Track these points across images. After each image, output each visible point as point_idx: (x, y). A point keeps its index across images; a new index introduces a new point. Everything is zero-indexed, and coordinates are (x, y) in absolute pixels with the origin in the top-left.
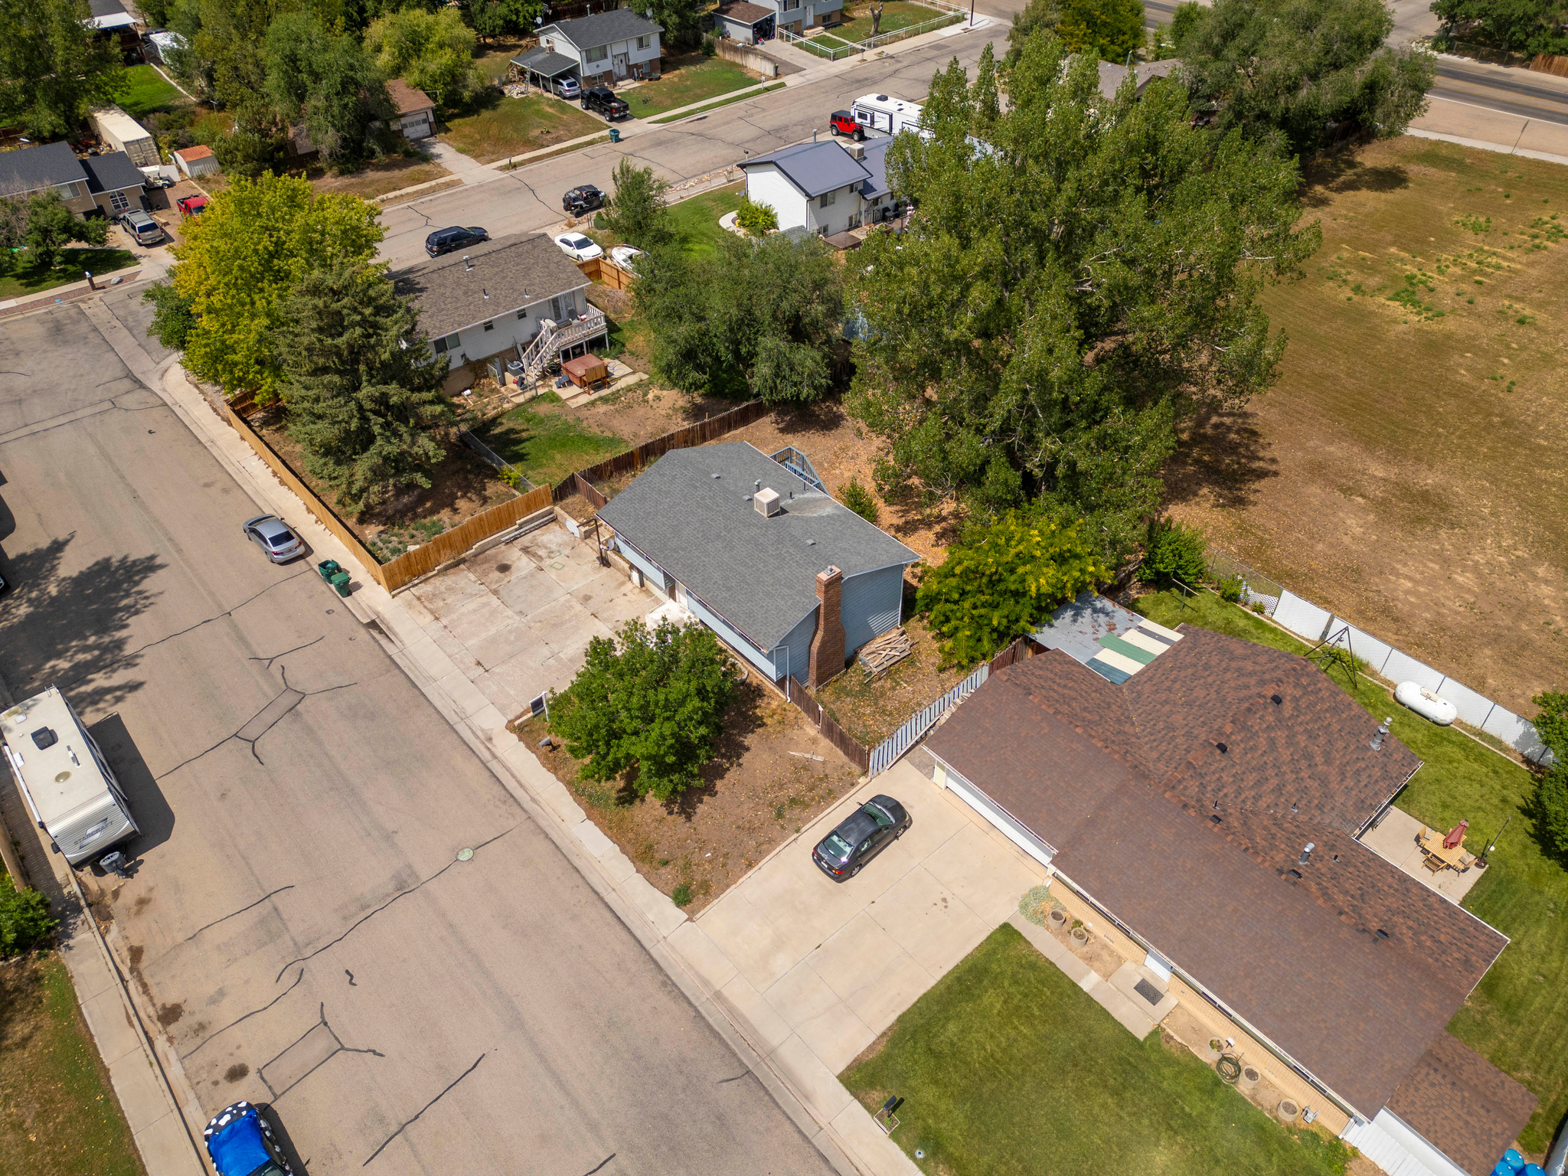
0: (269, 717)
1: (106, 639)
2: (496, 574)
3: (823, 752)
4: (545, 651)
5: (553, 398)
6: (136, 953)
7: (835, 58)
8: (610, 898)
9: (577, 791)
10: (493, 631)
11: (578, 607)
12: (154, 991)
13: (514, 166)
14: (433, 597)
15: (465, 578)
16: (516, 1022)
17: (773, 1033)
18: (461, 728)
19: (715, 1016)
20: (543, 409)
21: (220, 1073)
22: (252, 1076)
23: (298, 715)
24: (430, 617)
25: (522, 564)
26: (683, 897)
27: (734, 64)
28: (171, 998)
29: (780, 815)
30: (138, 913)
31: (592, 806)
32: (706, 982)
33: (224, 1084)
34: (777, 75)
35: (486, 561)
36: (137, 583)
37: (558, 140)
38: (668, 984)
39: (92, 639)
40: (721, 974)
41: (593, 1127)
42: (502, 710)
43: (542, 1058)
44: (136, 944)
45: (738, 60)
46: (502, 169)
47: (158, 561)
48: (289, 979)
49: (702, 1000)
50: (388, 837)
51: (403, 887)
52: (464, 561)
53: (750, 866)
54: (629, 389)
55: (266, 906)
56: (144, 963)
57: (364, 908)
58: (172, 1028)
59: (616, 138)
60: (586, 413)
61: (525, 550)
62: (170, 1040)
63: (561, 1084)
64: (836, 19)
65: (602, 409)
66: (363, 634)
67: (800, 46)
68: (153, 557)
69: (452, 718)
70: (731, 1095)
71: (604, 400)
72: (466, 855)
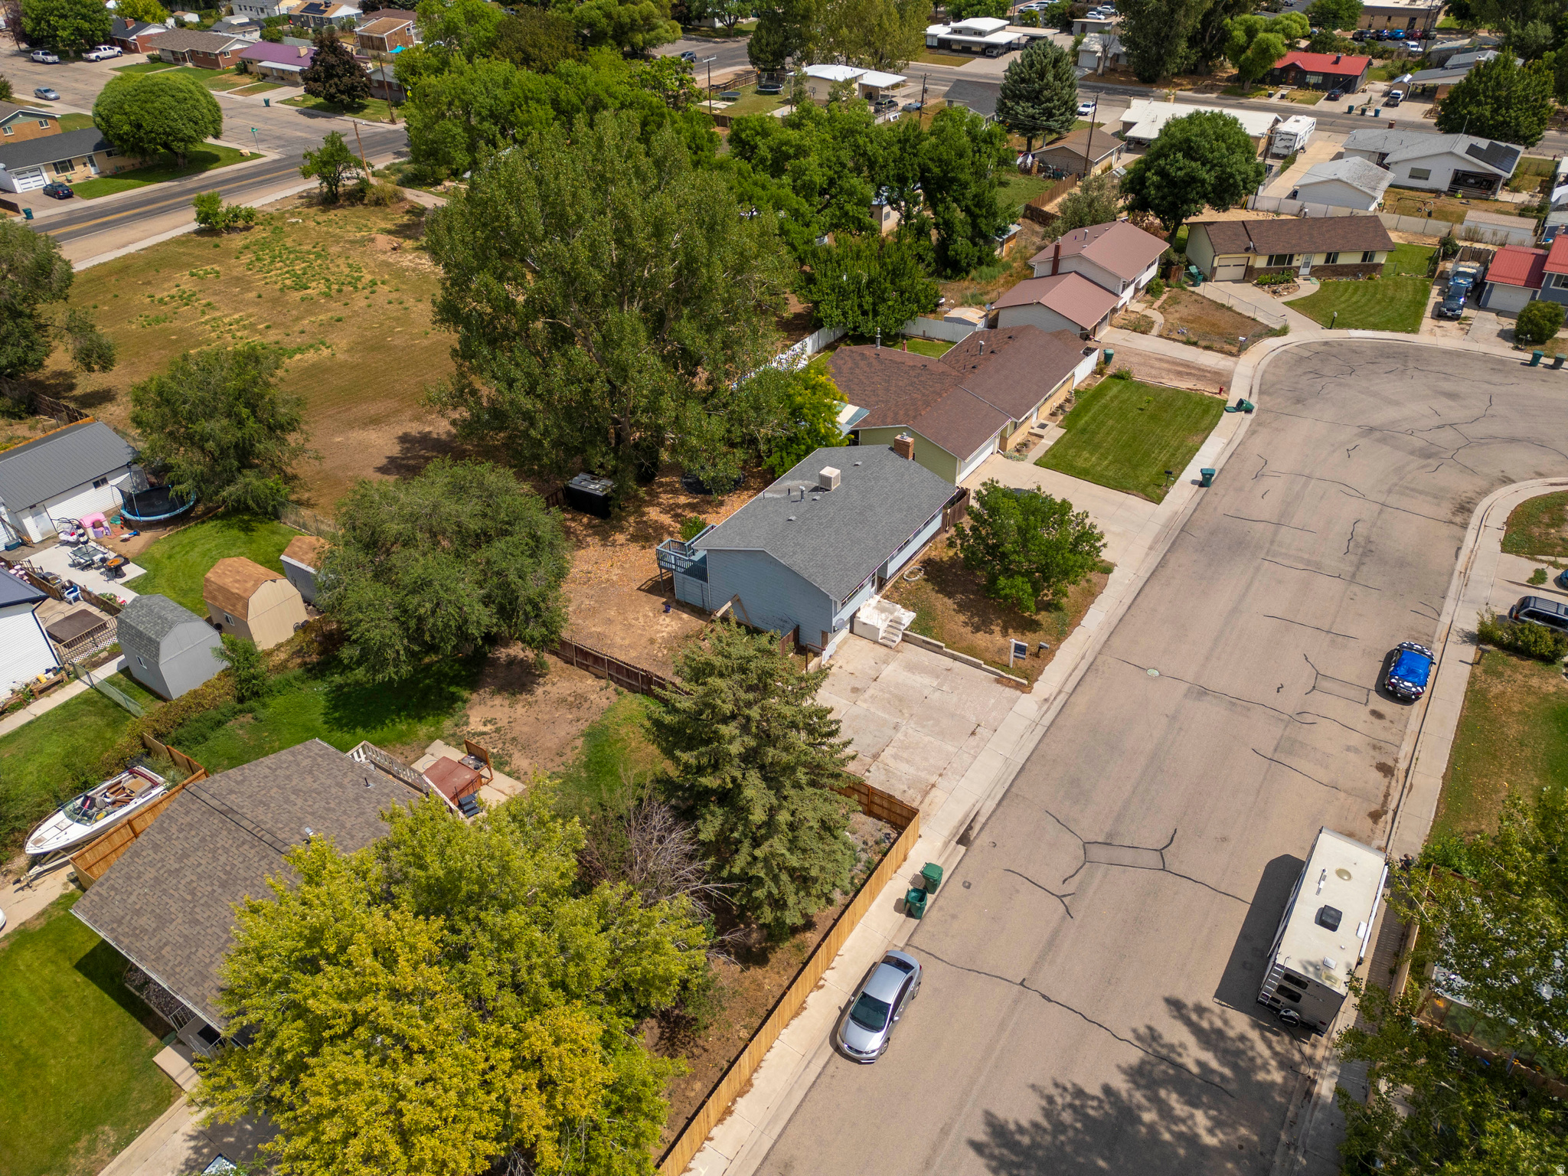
0: (1127, 856)
4: (937, 697)
11: (870, 692)
21: (1385, 723)
22: (1371, 707)
26: (1106, 570)
28: (1379, 775)
44: (1370, 821)
48: (1309, 718)
50: (1172, 718)
51: (1203, 692)
55: (1279, 757)
56: (1375, 807)
58: (1390, 763)
62: (1396, 760)
72: (1154, 672)
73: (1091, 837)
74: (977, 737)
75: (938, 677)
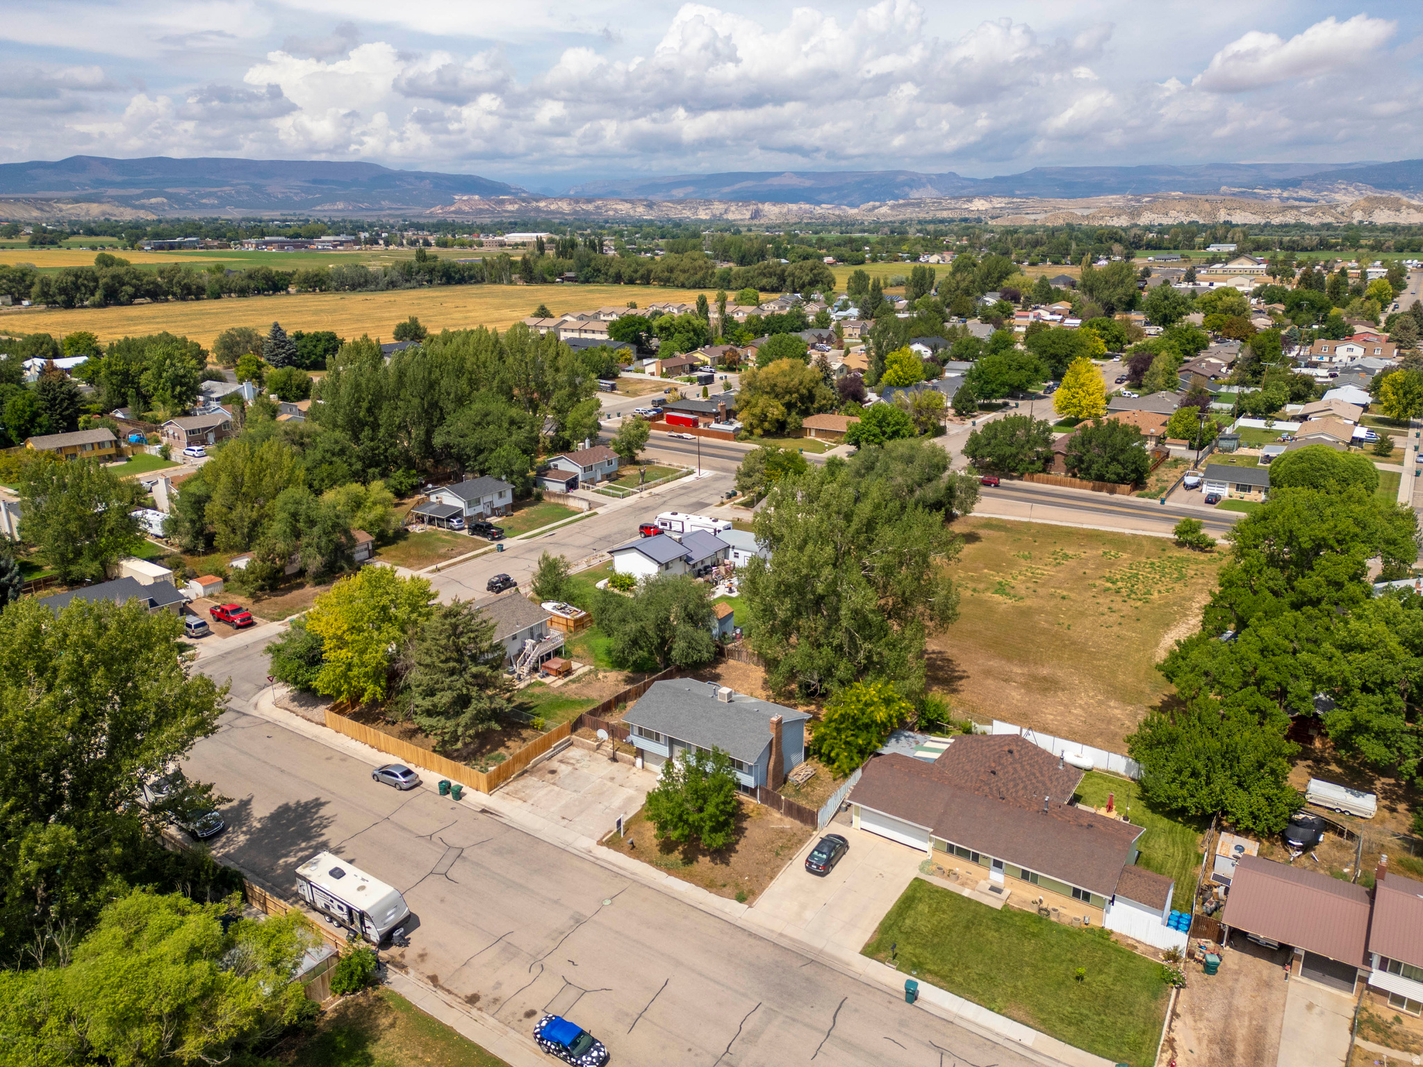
0: (447, 862)
1: (313, 843)
2: (550, 776)
3: (789, 823)
4: (601, 806)
5: (541, 684)
6: (434, 979)
7: (624, 497)
8: (701, 907)
9: (657, 865)
10: (563, 802)
11: (610, 784)
12: (456, 991)
13: (439, 570)
14: (516, 792)
15: (530, 780)
16: (678, 963)
17: (818, 943)
18: (569, 849)
19: (784, 943)
20: (537, 690)
21: (521, 1015)
22: (541, 1013)
23: (464, 858)
24: (520, 802)
25: (563, 769)
26: (741, 899)
27: (558, 505)
28: (470, 992)
29: (777, 854)
30: (423, 961)
31: (670, 870)
32: (772, 931)
33: (526, 1020)
34: (590, 509)
35: (539, 770)
36: (316, 813)
37: (461, 554)
38: (751, 934)
39: (303, 845)
40: (778, 926)
41: (744, 995)
42: (591, 836)
43: (701, 974)
44: (431, 974)
45: (561, 501)
46: (433, 572)
47: (323, 800)
48: (536, 970)
49: (774, 938)
50: (556, 902)
51: (579, 921)
52: (526, 771)
53: (772, 878)
54: (585, 674)
55: (502, 943)
56: (441, 982)
57: (562, 933)
58: (478, 1004)
59: (501, 549)
60: (563, 689)
61: (561, 761)
62: (480, 1009)
63: (718, 983)
64: (614, 476)
65: (574, 686)
66: (481, 816)
67: (598, 492)
68: (317, 799)
69: (562, 846)
70: (808, 971)
71: (573, 681)
72: (607, 902)
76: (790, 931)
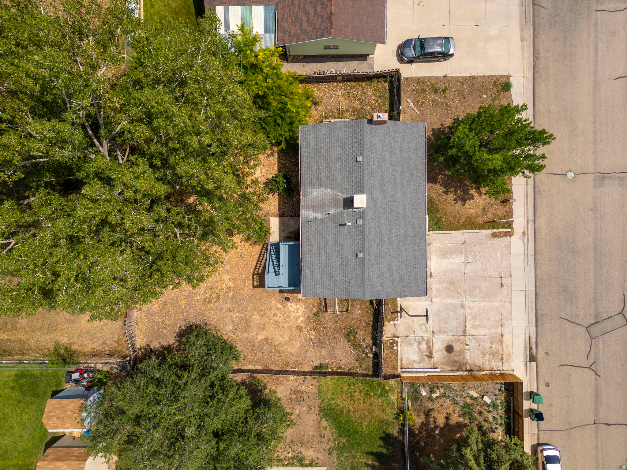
2: (456, 347)
10: (483, 304)
15: (472, 356)
18: (531, 252)
19: (529, 34)
24: (505, 338)
25: (438, 346)
26: (507, 86)
29: (446, 89)
32: (523, 48)
40: (516, 46)
41: (596, 26)
43: (596, 63)
49: (529, 42)
50: (594, 209)
51: (602, 177)
53: (474, 77)
57: (621, 178)
61: (431, 355)
63: (596, 49)
66: (541, 355)
72: (571, 175)
73: (588, 323)
74: (504, 287)
75: (462, 253)
76: (516, 35)
